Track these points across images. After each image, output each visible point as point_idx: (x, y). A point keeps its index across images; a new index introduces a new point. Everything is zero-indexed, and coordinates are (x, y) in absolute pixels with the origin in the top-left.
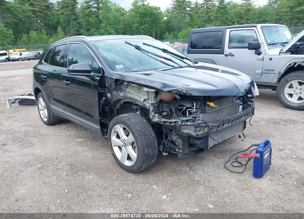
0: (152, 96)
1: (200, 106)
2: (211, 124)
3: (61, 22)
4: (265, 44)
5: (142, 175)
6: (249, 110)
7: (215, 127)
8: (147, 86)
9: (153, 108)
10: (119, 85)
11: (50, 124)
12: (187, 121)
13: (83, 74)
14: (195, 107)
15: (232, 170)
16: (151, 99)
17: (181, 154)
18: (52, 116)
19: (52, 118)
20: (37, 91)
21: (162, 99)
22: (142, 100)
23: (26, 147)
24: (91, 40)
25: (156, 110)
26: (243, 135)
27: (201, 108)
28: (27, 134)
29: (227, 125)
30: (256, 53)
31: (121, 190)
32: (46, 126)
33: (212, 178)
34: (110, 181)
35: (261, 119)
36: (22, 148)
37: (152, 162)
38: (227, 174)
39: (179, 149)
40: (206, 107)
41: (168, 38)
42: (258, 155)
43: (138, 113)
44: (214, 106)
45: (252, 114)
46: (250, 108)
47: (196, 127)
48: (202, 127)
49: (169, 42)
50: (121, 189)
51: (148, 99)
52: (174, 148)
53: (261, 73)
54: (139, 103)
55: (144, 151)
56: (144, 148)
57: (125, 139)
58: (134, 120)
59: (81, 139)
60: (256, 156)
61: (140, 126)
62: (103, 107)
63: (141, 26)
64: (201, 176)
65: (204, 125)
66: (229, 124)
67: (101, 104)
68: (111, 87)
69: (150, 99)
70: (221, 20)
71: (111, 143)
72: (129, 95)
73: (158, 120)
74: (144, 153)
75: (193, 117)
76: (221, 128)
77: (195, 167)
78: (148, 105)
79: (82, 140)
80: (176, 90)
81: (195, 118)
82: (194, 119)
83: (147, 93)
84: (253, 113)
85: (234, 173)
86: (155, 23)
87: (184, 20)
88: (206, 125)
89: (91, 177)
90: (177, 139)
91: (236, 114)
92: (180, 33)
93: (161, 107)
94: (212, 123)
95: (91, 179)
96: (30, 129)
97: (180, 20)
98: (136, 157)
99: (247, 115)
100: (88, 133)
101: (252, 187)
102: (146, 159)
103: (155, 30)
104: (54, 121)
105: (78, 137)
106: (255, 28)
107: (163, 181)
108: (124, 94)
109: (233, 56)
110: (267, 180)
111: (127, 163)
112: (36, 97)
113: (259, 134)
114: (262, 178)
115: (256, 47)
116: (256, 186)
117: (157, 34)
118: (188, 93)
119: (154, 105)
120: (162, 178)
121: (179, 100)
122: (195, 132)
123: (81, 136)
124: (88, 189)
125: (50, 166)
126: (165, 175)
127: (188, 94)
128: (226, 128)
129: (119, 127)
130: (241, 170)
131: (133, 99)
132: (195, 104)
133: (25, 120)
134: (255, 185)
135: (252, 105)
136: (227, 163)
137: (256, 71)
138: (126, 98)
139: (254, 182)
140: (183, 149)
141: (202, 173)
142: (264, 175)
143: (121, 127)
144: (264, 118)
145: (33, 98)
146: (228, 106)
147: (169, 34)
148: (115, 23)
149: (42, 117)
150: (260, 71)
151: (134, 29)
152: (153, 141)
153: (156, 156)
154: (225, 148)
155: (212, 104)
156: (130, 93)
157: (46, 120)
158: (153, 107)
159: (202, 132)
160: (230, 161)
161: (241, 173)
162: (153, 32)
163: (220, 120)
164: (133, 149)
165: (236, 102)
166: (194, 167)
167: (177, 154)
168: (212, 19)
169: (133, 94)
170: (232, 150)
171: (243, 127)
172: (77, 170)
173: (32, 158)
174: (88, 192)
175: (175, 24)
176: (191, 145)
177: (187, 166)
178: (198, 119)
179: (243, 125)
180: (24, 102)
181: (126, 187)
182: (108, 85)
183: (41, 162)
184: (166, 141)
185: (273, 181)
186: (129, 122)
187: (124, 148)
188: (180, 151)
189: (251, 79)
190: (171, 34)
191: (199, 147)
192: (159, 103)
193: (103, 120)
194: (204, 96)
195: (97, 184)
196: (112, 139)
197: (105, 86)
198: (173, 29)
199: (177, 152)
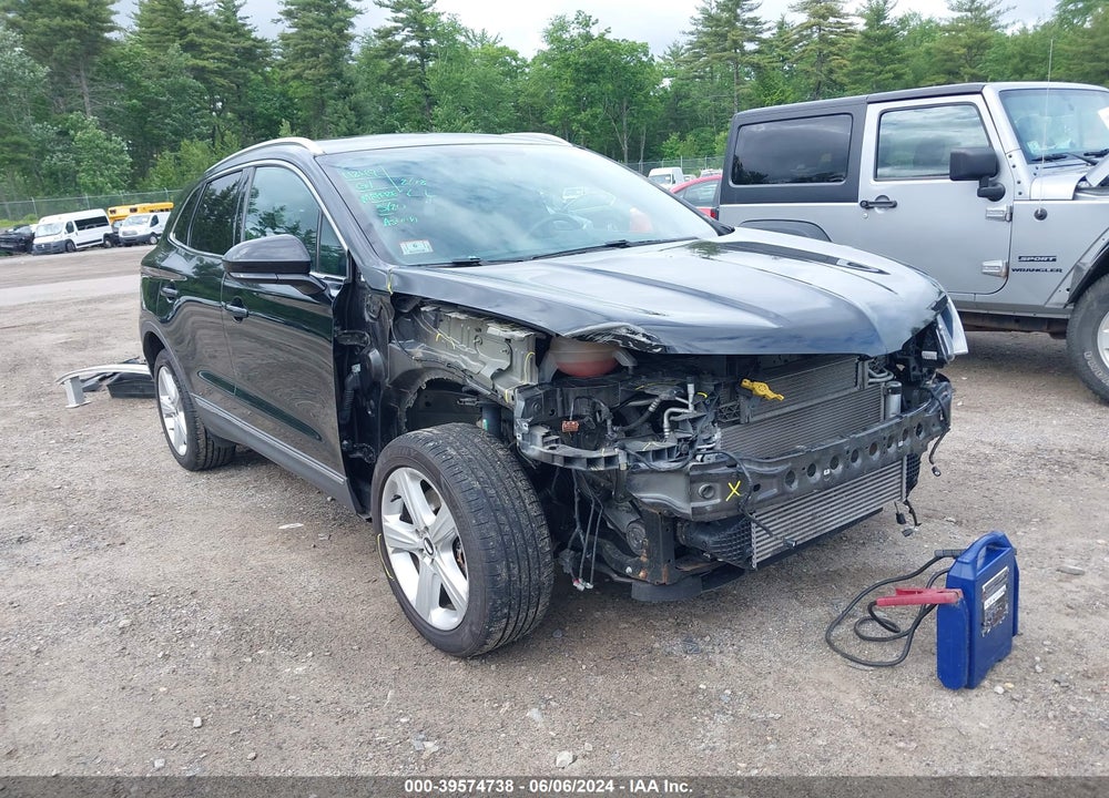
0: (525, 357)
1: (711, 395)
2: (755, 468)
3: (296, 104)
4: (1018, 159)
5: (493, 667)
6: (926, 410)
7: (775, 480)
8: (502, 320)
9: (523, 404)
10: (409, 315)
11: (196, 464)
12: (658, 454)
13: (281, 277)
14: (694, 400)
15: (854, 652)
16: (523, 370)
17: (646, 585)
18: (203, 437)
19: (202, 442)
20: (152, 346)
21: (567, 370)
22: (488, 372)
23: (96, 548)
24: (321, 152)
25: (540, 411)
26: (911, 511)
27: (718, 403)
28: (111, 503)
29: (827, 472)
30: (980, 194)
31: (403, 725)
32: (183, 473)
33: (770, 684)
34: (366, 687)
35: (1003, 449)
36: (79, 554)
37: (531, 615)
38: (830, 670)
39: (638, 567)
40: (742, 399)
41: (678, 152)
42: (954, 596)
43: (484, 424)
44: (771, 395)
45: (939, 428)
46: (932, 404)
47: (693, 481)
48: (717, 482)
49: (679, 170)
50: (403, 720)
51: (510, 367)
52: (617, 562)
53: (1004, 270)
54: (477, 383)
55: (494, 575)
56: (492, 561)
57: (428, 524)
58: (457, 450)
59: (297, 521)
60: (945, 598)
61: (481, 474)
62: (355, 402)
63: (578, 112)
64: (725, 673)
65: (723, 470)
66: (834, 466)
67: (349, 391)
68: (381, 325)
69: (519, 370)
70: (877, 82)
71: (382, 537)
72: (445, 356)
73: (545, 450)
74: (494, 583)
75: (679, 440)
76: (799, 484)
77: (708, 639)
78: (507, 392)
79: (300, 525)
80: (607, 332)
81: (692, 443)
82: (685, 446)
83: (506, 347)
84: (945, 426)
85: (861, 667)
86: (630, 102)
87: (736, 88)
88: (731, 470)
89: (300, 670)
90: (634, 525)
91: (865, 430)
92: (722, 134)
93: (559, 399)
94: (760, 464)
95: (298, 679)
96: (128, 483)
97: (721, 88)
98: (465, 597)
99: (918, 433)
100: (329, 499)
101: (928, 728)
102: (503, 605)
103: (629, 125)
104: (210, 455)
105: (289, 515)
106: (976, 99)
107: (569, 693)
108: (428, 349)
109: (894, 205)
110: (995, 700)
111: (441, 619)
112: (152, 368)
113: (983, 510)
114: (975, 692)
115: (981, 172)
116: (947, 722)
117: (638, 142)
118: (654, 344)
119: (529, 394)
120: (571, 680)
121: (630, 372)
122: (691, 497)
123: (300, 512)
124: (281, 716)
125: (161, 623)
126: (584, 667)
127: (657, 347)
128: (825, 486)
129: (407, 478)
130: (891, 653)
131: (458, 368)
132: (691, 388)
133: (116, 450)
134: (943, 718)
135: (941, 392)
136: (839, 623)
137: (985, 264)
138: (433, 365)
139: (938, 707)
140: (649, 567)
141: (729, 662)
142: (983, 678)
143: (413, 477)
144: (1015, 447)
145: (144, 370)
146: (836, 396)
147: (682, 138)
148: (484, 102)
149: (173, 441)
150: (1000, 263)
151: (551, 122)
152: (533, 535)
153: (546, 592)
154: (839, 563)
155: (762, 389)
156: (447, 346)
157: (183, 450)
158: (526, 400)
159: (719, 501)
160: (853, 616)
161: (892, 665)
162: (621, 132)
163: (796, 451)
164: (458, 563)
165: (871, 380)
166: (703, 637)
167: (631, 584)
168: (839, 80)
169: (457, 351)
170: (865, 571)
171: (905, 481)
172: (257, 641)
173: (104, 591)
174: (279, 727)
175: (703, 103)
176: (682, 553)
177: (676, 632)
178: (708, 449)
179: (905, 472)
180: (127, 388)
181: (424, 712)
182: (372, 318)
183: (134, 606)
184: (585, 531)
185: (1020, 705)
186: (436, 461)
187: (427, 560)
188: (640, 573)
189: (941, 292)
190: (690, 137)
191: (715, 559)
192: (551, 384)
193: (361, 449)
194: (730, 357)
195: (319, 697)
196: (384, 524)
197: (362, 324)
198: (696, 119)
199: (628, 577)
